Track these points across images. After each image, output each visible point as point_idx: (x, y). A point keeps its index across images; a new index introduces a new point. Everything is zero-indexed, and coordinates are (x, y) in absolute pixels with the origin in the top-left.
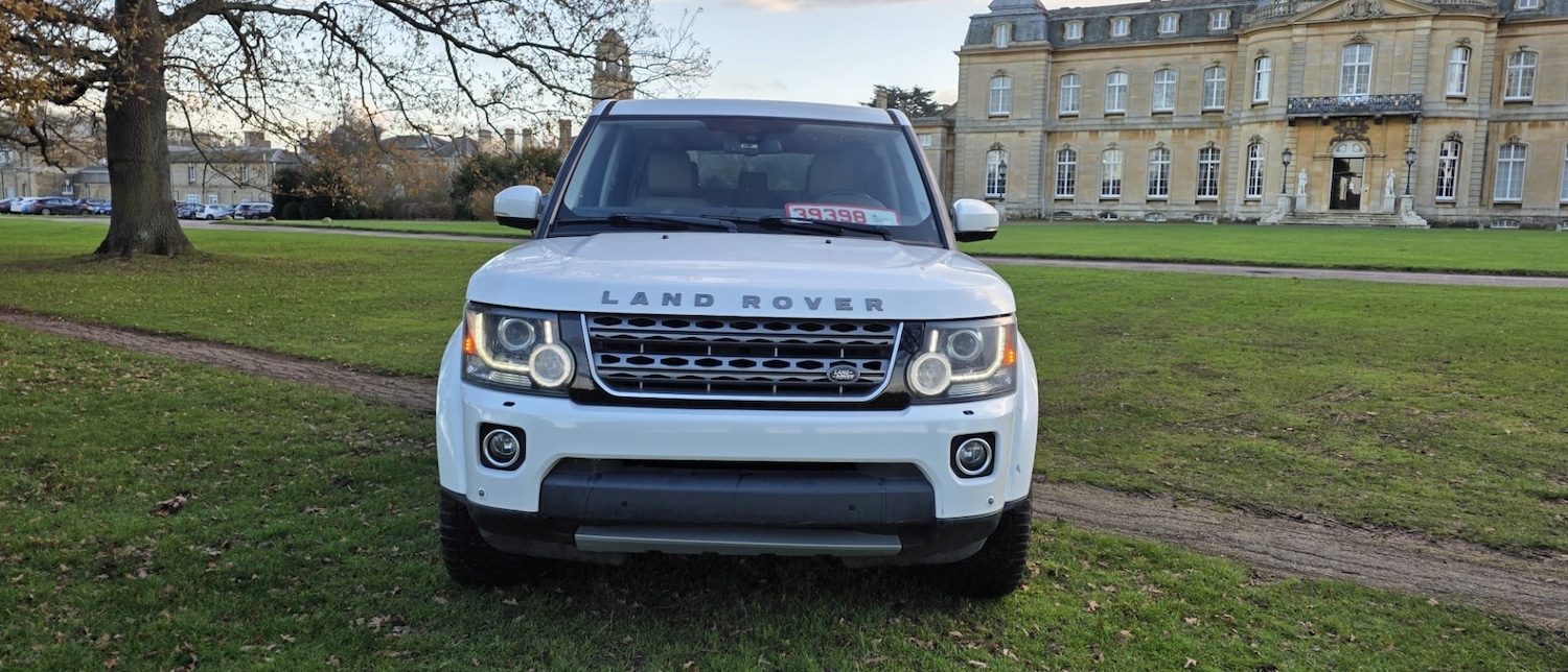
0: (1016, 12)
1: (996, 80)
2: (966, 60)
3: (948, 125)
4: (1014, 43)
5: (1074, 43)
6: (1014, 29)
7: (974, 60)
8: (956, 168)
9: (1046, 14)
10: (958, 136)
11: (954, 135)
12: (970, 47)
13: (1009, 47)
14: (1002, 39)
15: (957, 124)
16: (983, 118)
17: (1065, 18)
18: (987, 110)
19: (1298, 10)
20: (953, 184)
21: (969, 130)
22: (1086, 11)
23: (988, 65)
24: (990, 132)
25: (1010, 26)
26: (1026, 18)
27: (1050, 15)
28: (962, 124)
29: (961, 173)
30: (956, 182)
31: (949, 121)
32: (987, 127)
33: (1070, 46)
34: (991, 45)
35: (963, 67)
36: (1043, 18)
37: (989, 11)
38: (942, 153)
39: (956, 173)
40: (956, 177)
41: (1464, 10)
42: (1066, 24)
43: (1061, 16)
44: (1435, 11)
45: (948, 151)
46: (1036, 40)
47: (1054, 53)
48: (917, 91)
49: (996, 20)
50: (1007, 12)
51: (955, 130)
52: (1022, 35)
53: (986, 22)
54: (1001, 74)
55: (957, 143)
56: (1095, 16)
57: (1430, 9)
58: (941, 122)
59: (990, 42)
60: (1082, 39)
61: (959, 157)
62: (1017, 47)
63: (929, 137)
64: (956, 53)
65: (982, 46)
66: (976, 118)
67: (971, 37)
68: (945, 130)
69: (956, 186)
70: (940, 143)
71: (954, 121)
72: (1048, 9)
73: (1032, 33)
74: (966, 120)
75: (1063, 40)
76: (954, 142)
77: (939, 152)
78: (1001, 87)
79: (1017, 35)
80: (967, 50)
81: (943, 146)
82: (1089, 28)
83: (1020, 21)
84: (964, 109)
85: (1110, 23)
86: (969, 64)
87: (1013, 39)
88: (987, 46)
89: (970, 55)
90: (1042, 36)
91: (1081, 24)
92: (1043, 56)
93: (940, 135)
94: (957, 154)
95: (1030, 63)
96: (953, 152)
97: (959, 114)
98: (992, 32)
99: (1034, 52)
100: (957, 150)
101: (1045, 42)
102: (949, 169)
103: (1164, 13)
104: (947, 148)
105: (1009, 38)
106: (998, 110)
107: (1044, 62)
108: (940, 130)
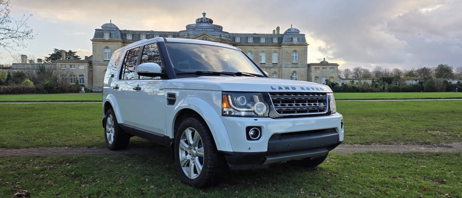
0: (111, 29)
1: (105, 49)
2: (95, 42)
3: (90, 62)
4: (111, 39)
5: (129, 40)
6: (110, 34)
7: (97, 42)
8: (93, 76)
9: (120, 31)
10: (93, 66)
11: (92, 66)
12: (96, 39)
13: (109, 40)
14: (107, 37)
15: (93, 62)
16: (102, 61)
17: (126, 33)
18: (103, 58)
19: (190, 37)
20: (93, 81)
21: (97, 64)
22: (132, 31)
23: (103, 45)
24: (105, 65)
25: (109, 33)
26: (114, 31)
27: (122, 32)
28: (95, 62)
29: (95, 78)
30: (94, 81)
31: (90, 61)
32: (103, 64)
33: (129, 41)
34: (103, 39)
35: (94, 44)
36: (119, 32)
37: (101, 28)
38: (88, 71)
39: (93, 78)
40: (93, 79)
41: (226, 41)
42: (127, 35)
43: (125, 32)
44: (220, 40)
45: (90, 71)
46: (118, 38)
47: (123, 43)
48: (70, 51)
49: (104, 31)
50: (108, 29)
51: (92, 64)
52: (113, 36)
53: (101, 31)
54: (107, 48)
55: (94, 68)
56: (135, 33)
57: (219, 40)
58: (87, 62)
59: (103, 38)
60: (132, 39)
61: (94, 73)
62: (112, 40)
63: (83, 66)
64: (91, 40)
65: (100, 39)
66: (99, 61)
67: (96, 35)
68: (89, 64)
69: (93, 82)
70: (87, 68)
71: (92, 61)
72: (120, 30)
73: (116, 36)
74: (96, 61)
75: (126, 39)
76: (92, 68)
77: (87, 71)
78: (107, 52)
79: (112, 36)
80: (95, 39)
81: (88, 69)
82: (134, 36)
83: (112, 32)
84: (95, 58)
85: (140, 35)
86: (96, 44)
87: (110, 38)
88: (102, 39)
89: (96, 41)
90: (120, 38)
91: (132, 35)
92: (120, 43)
93: (87, 65)
94: (93, 72)
95: (117, 45)
96: (92, 71)
97: (94, 59)
98: (103, 35)
99: (117, 42)
100: (93, 70)
101: (121, 39)
102: (91, 77)
103: (155, 34)
104: (90, 70)
105: (109, 37)
106: (107, 59)
107: (121, 45)
108: (87, 64)
